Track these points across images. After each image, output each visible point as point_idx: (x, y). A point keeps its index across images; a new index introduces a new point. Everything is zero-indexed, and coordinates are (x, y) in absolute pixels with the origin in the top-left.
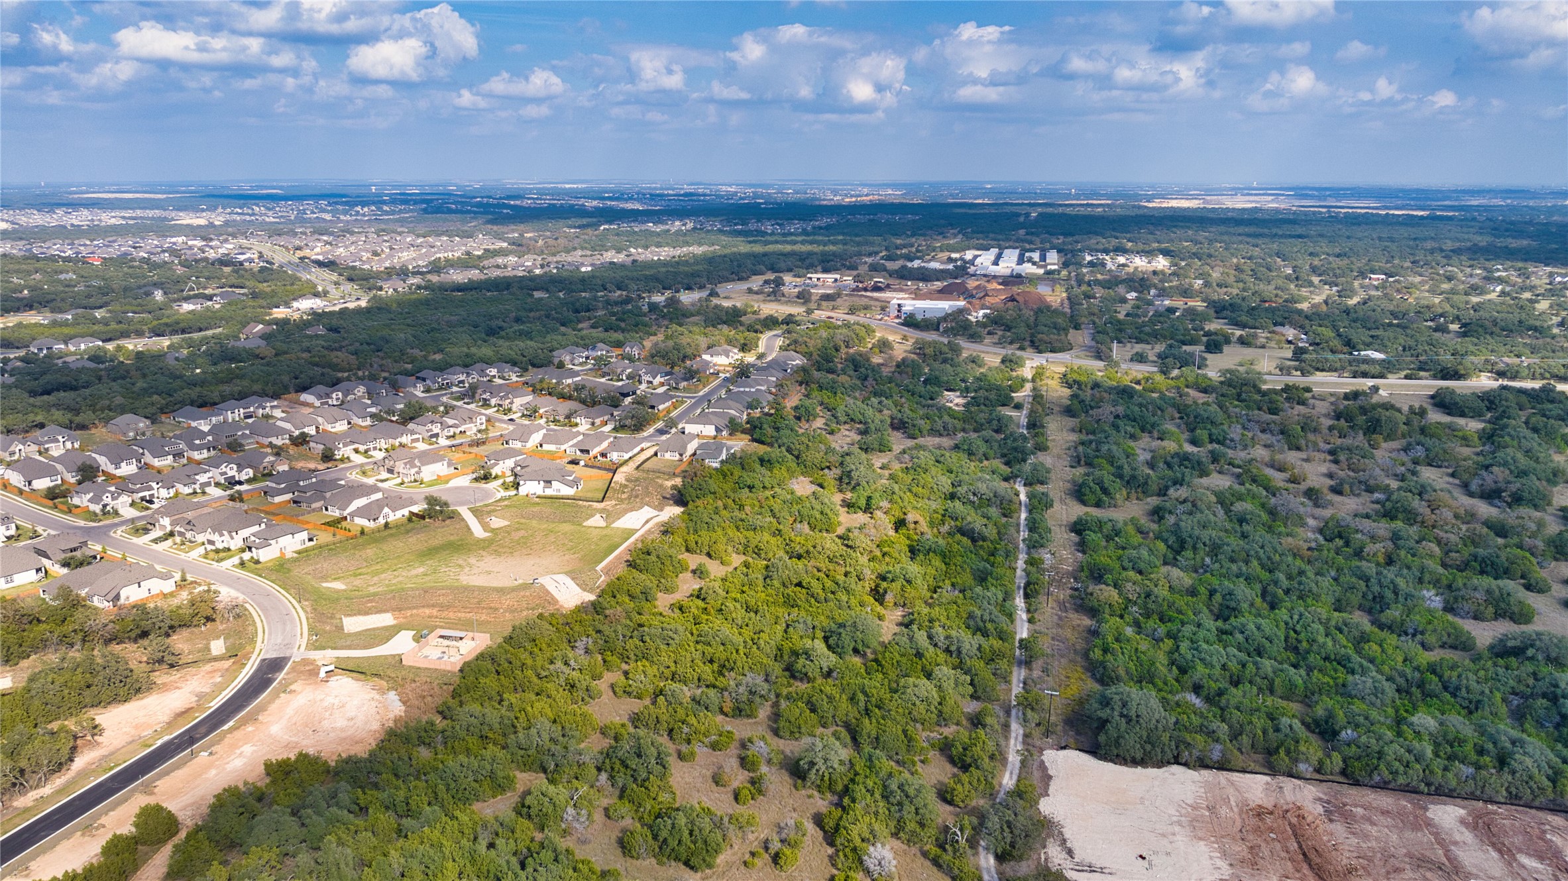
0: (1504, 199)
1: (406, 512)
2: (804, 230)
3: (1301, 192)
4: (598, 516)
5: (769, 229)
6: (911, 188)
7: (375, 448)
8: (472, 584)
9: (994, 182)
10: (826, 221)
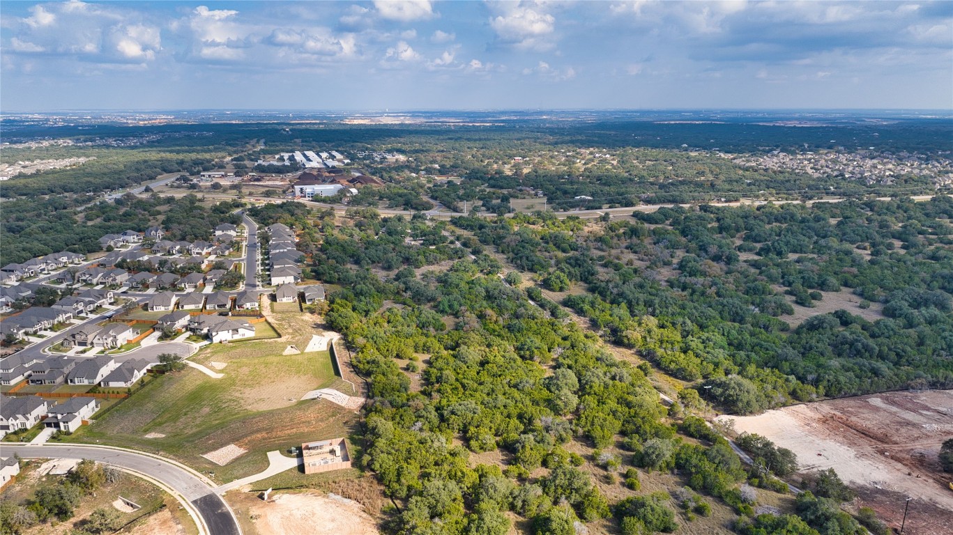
0: (516, 116)
1: (144, 371)
2: (141, 144)
3: (414, 114)
4: (289, 347)
5: (114, 143)
6: (178, 114)
7: (41, 329)
8: (261, 410)
9: (231, 110)
10: (153, 137)
